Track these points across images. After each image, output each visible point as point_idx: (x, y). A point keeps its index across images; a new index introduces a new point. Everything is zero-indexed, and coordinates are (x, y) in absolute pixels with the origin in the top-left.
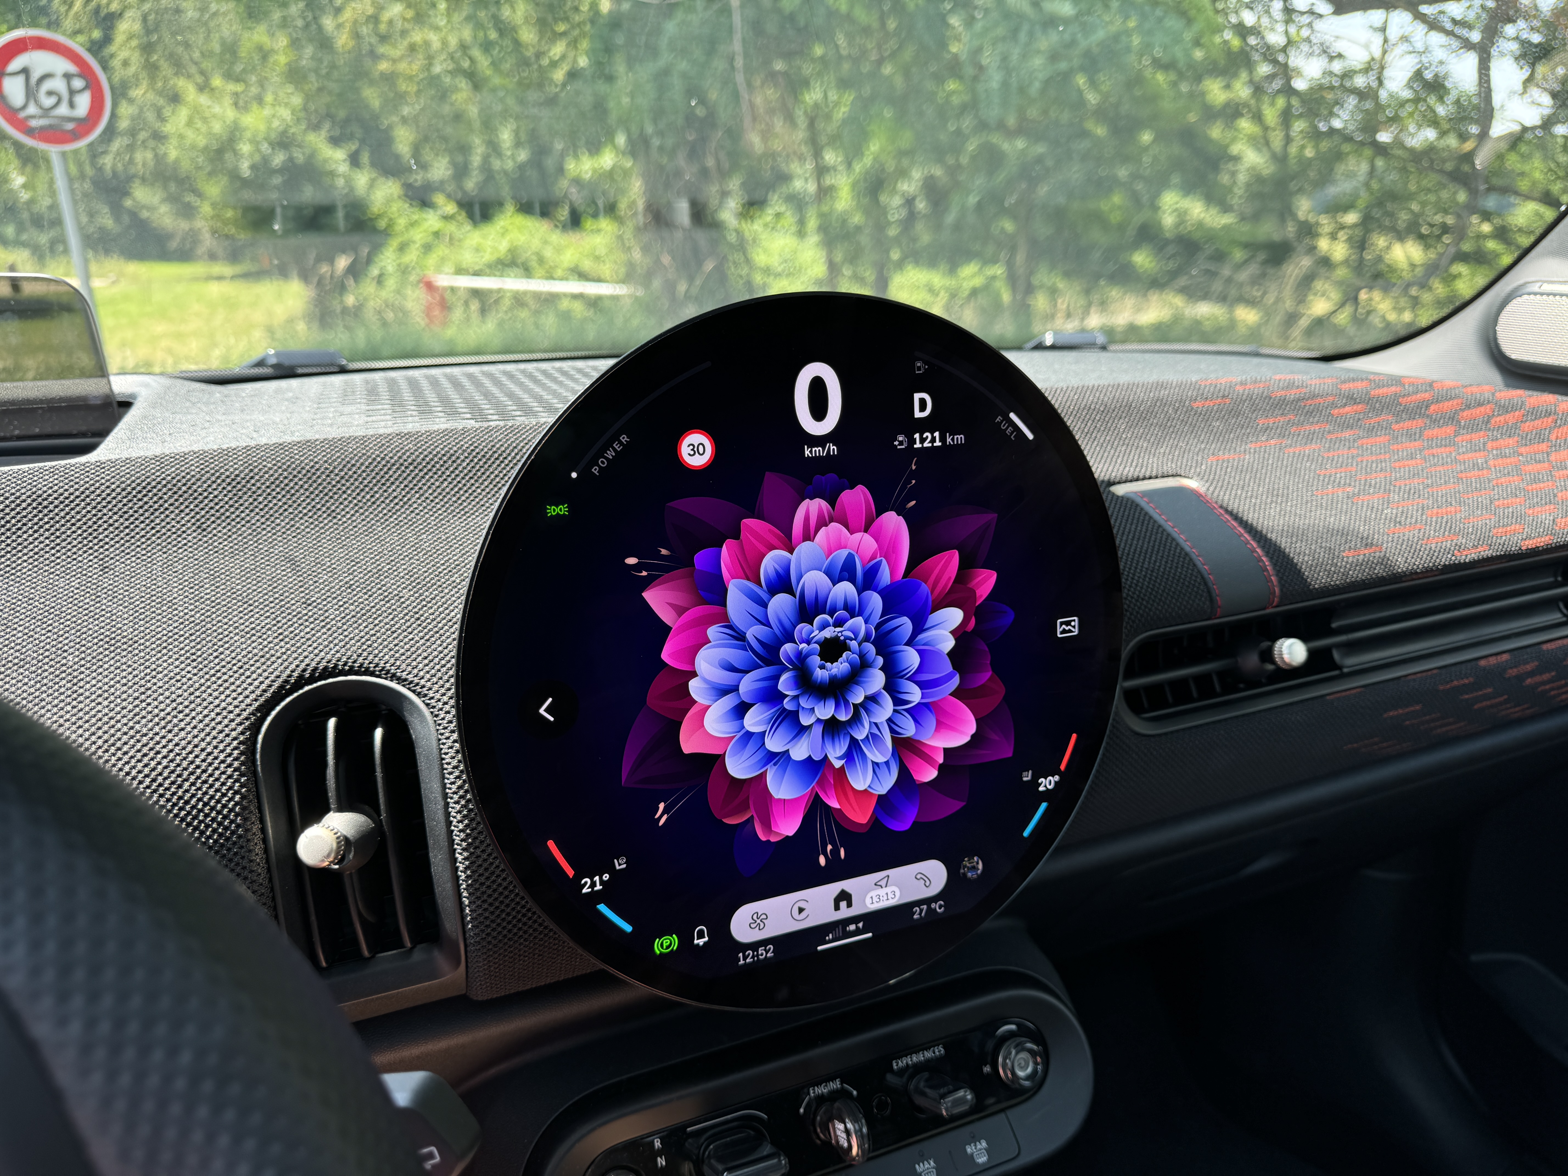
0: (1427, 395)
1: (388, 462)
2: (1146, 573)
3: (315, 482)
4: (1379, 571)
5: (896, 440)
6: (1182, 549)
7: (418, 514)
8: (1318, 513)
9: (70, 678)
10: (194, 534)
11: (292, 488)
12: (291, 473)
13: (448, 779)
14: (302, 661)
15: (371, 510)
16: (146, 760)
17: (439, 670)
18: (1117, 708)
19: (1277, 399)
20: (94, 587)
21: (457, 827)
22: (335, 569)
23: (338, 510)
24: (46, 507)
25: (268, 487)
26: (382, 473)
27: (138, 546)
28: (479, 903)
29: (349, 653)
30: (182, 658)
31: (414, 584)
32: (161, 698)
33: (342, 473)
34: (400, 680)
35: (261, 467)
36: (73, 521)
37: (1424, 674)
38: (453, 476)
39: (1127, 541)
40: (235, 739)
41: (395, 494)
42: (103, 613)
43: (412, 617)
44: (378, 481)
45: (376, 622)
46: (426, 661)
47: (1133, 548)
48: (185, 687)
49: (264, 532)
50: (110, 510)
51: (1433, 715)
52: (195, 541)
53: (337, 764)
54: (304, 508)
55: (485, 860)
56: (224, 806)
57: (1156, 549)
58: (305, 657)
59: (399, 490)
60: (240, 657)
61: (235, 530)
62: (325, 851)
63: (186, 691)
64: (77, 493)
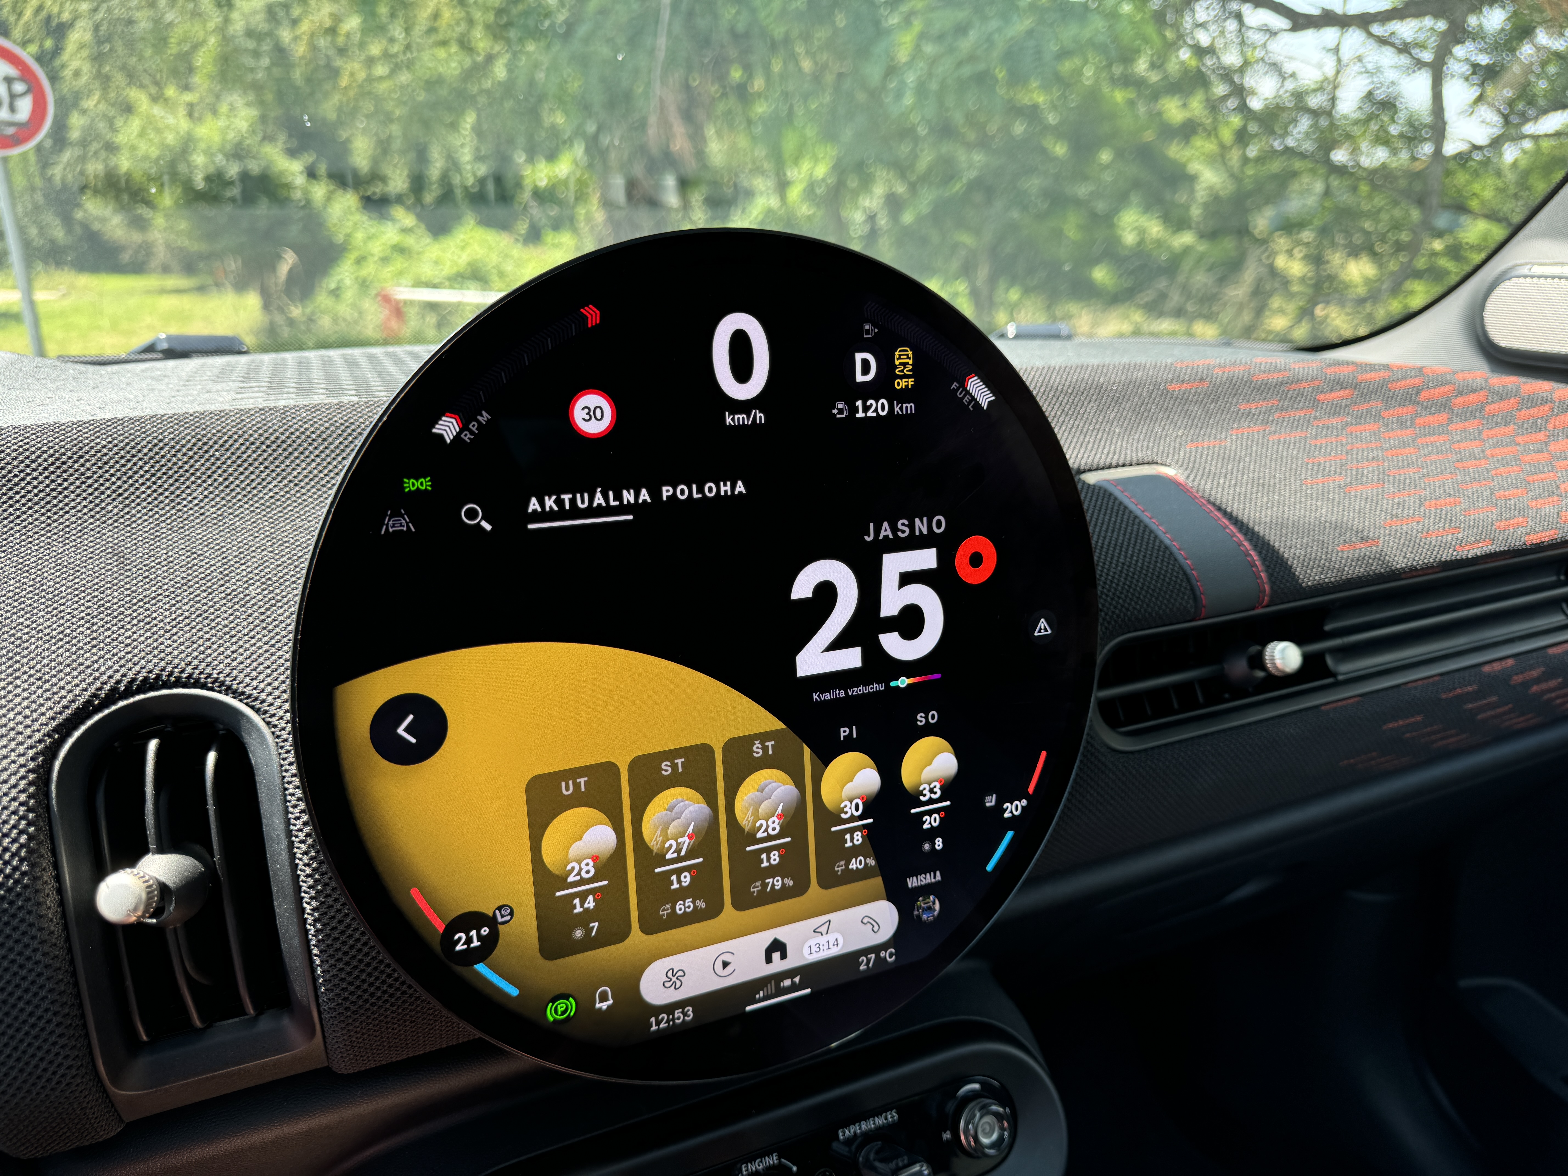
0: (1417, 380)
1: (247, 440)
2: (1123, 568)
4: (1376, 567)
5: (834, 407)
6: (1161, 542)
7: (278, 500)
8: (1309, 503)
11: (130, 469)
12: (128, 452)
13: (292, 813)
14: (117, 671)
15: (222, 495)
18: (1091, 721)
19: (1259, 383)
21: (304, 871)
22: (172, 562)
23: (183, 495)
25: (100, 468)
28: (332, 962)
29: (176, 661)
31: (263, 580)
33: (191, 453)
34: (236, 694)
35: (92, 444)
37: (1426, 681)
38: (323, 455)
39: (1100, 532)
40: (23, 766)
41: (253, 477)
44: (234, 462)
45: (213, 624)
46: (269, 671)
47: (1107, 540)
49: (92, 520)
51: (1435, 727)
53: (157, 796)
54: (144, 492)
55: (338, 911)
57: (1132, 542)
58: (121, 667)
59: (257, 471)
60: (39, 666)
61: (56, 517)
62: (131, 904)
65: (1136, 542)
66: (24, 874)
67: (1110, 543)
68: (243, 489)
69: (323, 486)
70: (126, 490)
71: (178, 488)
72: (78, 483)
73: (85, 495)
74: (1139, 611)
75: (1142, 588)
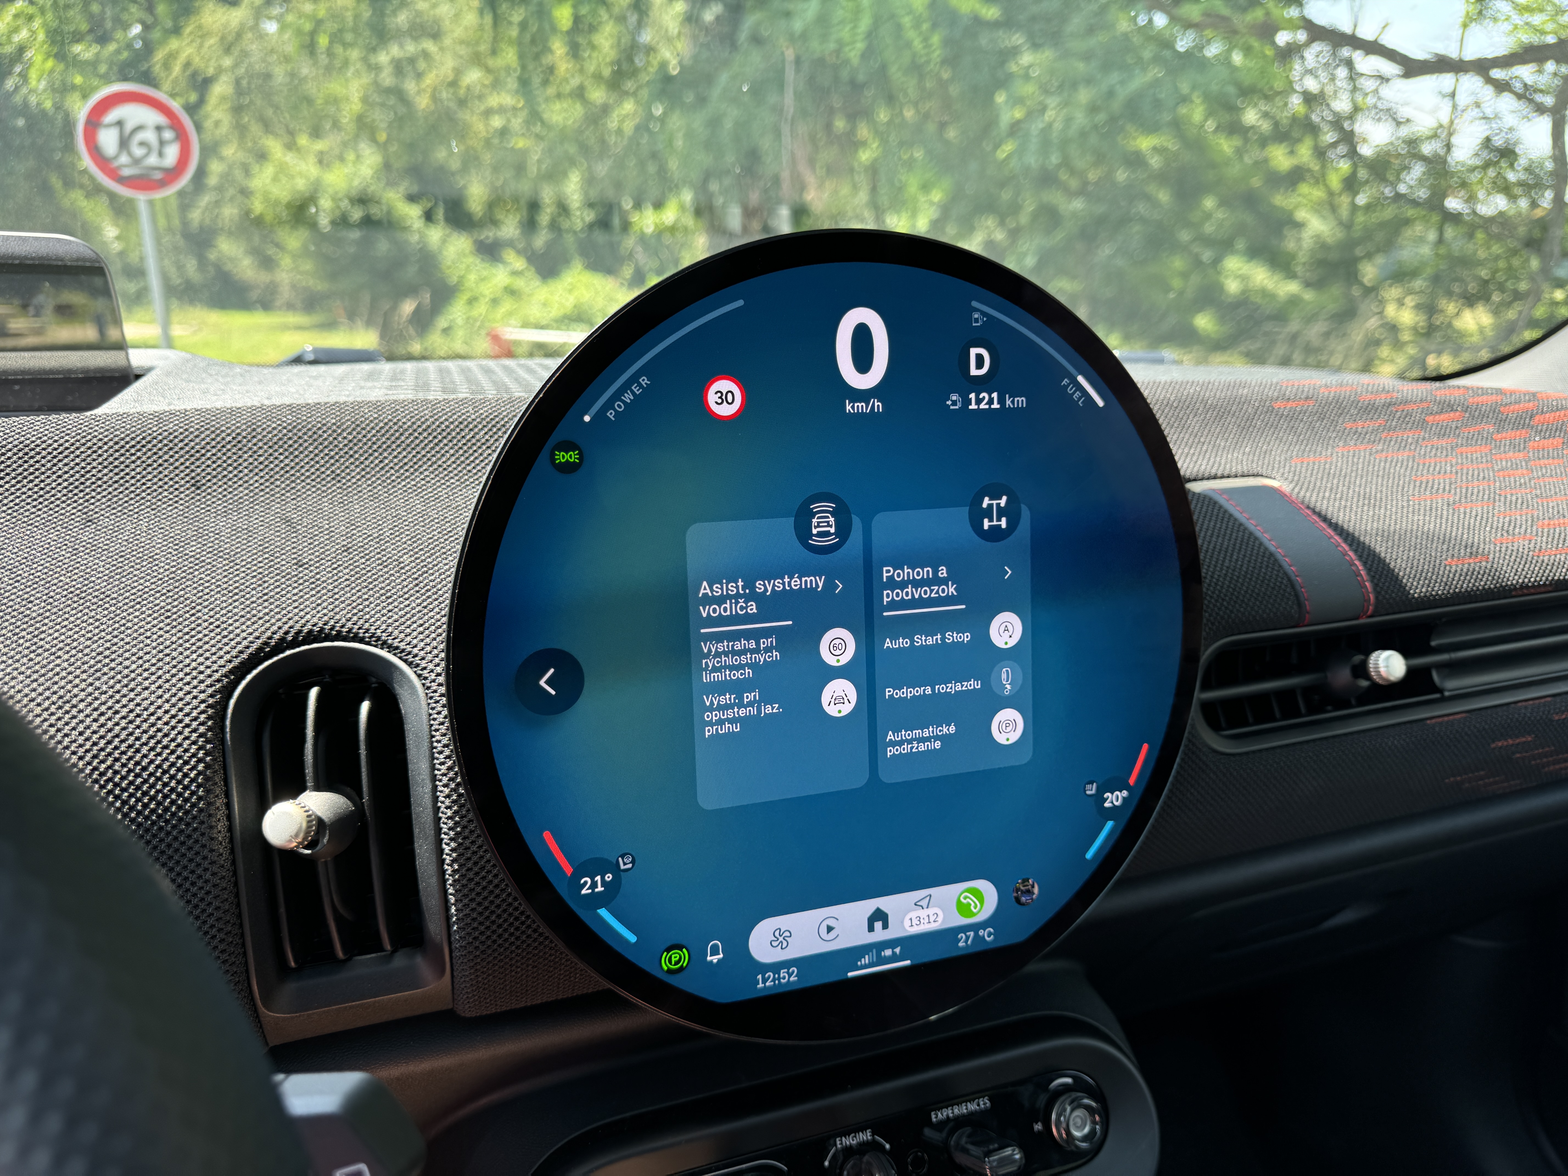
0: (1531, 404)
1: (401, 427)
2: (1227, 572)
3: (321, 444)
4: (1486, 582)
5: (948, 399)
6: (1266, 549)
7: (429, 482)
8: (1417, 518)
9: (31, 629)
10: (187, 492)
11: (296, 449)
12: (296, 434)
13: (437, 759)
14: (286, 623)
15: (378, 475)
16: (102, 720)
17: (434, 639)
18: (1193, 720)
19: (1366, 403)
20: (73, 539)
21: (445, 813)
23: (343, 474)
24: (32, 457)
25: (270, 447)
26: (393, 438)
27: (126, 502)
28: (466, 901)
29: (338, 617)
30: (155, 615)
31: (416, 550)
32: (127, 655)
33: (350, 437)
34: (391, 648)
35: (264, 426)
36: (60, 473)
37: (1537, 702)
40: (203, 701)
41: (406, 460)
42: (78, 565)
43: (411, 582)
44: (389, 447)
45: (371, 586)
46: (421, 629)
48: (154, 644)
49: (262, 494)
50: (100, 464)
51: (1547, 750)
52: (187, 499)
53: (316, 738)
54: (307, 470)
55: (474, 853)
56: (186, 775)
57: (1237, 548)
58: (289, 619)
59: (410, 456)
60: (218, 616)
61: (231, 490)
62: (293, 830)
63: (154, 648)
64: (67, 445)
65: (1240, 548)
66: (200, 798)
67: (1215, 547)
68: (397, 471)
69: (469, 471)
70: (292, 468)
71: (339, 468)
72: (251, 460)
73: (257, 470)
74: (1243, 614)
75: (1246, 592)
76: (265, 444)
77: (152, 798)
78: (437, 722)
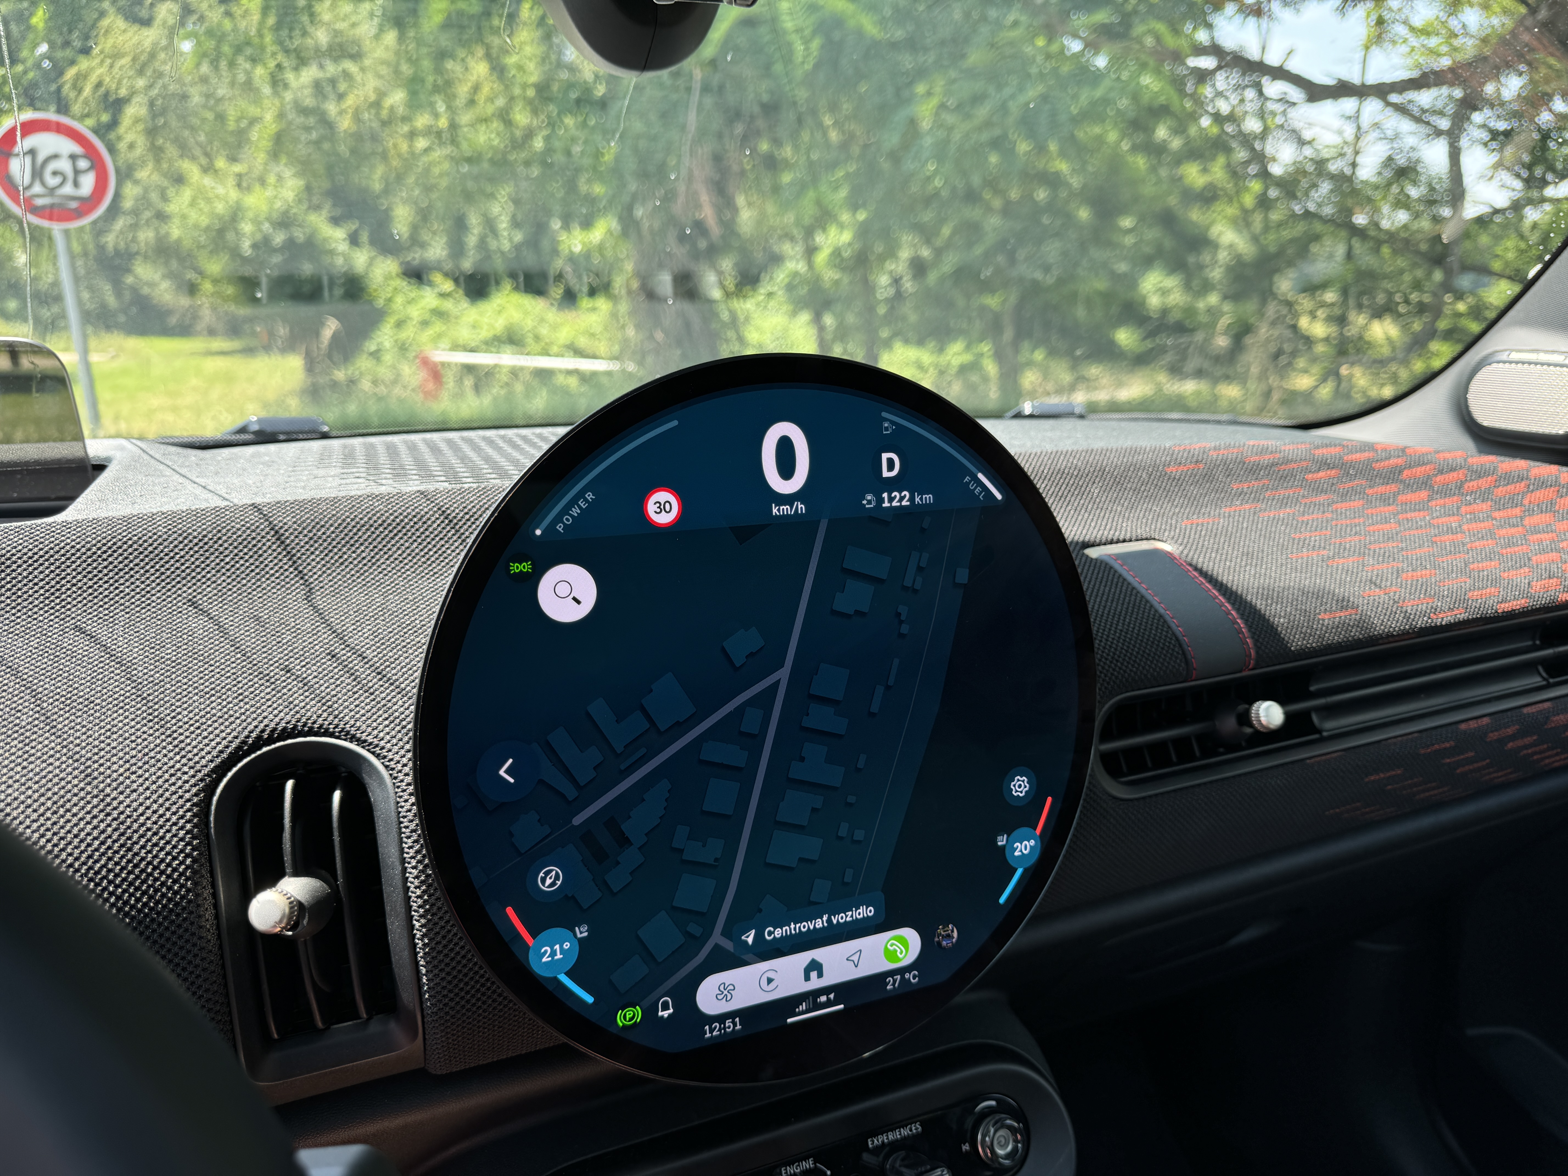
0: (1400, 461)
1: (357, 523)
3: (283, 542)
4: (1355, 633)
5: (864, 499)
6: (1156, 611)
7: (385, 575)
8: (1293, 575)
9: (21, 738)
10: (159, 595)
11: (260, 549)
12: (259, 534)
13: (406, 843)
14: (261, 722)
15: (338, 571)
16: (95, 822)
17: (399, 732)
18: (1092, 770)
19: (1251, 464)
20: (54, 646)
21: (415, 893)
22: (299, 629)
23: (305, 571)
24: (9, 567)
25: (235, 548)
26: (351, 534)
27: (101, 606)
28: (436, 971)
29: (309, 714)
30: (139, 719)
31: (378, 645)
32: (114, 759)
33: (311, 535)
34: (361, 742)
35: (229, 527)
36: (36, 580)
37: (1405, 738)
38: (423, 536)
39: (1100, 602)
40: (188, 800)
41: (364, 555)
42: (61, 672)
43: (374, 677)
44: (347, 542)
45: (338, 682)
46: (387, 722)
47: (1107, 609)
48: (139, 748)
49: (230, 593)
50: (74, 570)
51: (1416, 780)
52: (159, 601)
53: (293, 828)
54: (272, 569)
55: (443, 927)
56: (175, 870)
57: (1130, 611)
58: (264, 718)
60: (197, 717)
61: (200, 590)
62: (277, 917)
63: (140, 752)
64: (41, 553)
65: (1133, 610)
66: (188, 891)
67: (1109, 612)
68: (356, 566)
70: (257, 567)
71: (300, 565)
72: (218, 561)
73: (223, 571)
74: (1135, 673)
75: (1138, 653)
76: (231, 545)
77: (144, 893)
78: (404, 809)
